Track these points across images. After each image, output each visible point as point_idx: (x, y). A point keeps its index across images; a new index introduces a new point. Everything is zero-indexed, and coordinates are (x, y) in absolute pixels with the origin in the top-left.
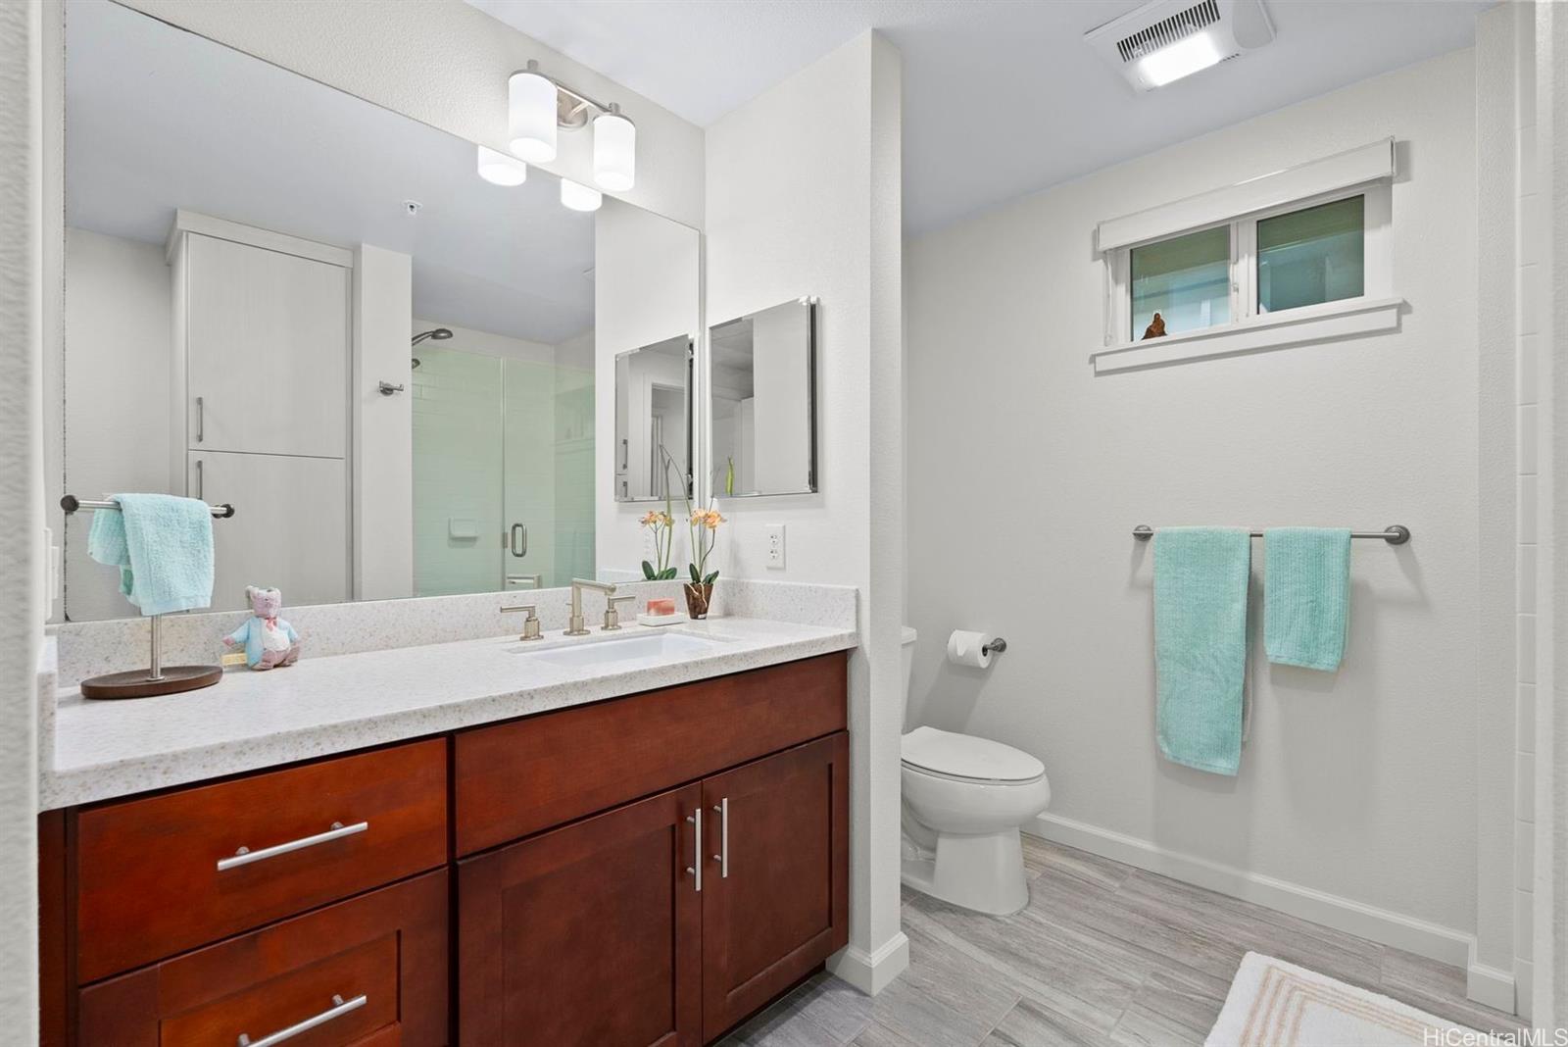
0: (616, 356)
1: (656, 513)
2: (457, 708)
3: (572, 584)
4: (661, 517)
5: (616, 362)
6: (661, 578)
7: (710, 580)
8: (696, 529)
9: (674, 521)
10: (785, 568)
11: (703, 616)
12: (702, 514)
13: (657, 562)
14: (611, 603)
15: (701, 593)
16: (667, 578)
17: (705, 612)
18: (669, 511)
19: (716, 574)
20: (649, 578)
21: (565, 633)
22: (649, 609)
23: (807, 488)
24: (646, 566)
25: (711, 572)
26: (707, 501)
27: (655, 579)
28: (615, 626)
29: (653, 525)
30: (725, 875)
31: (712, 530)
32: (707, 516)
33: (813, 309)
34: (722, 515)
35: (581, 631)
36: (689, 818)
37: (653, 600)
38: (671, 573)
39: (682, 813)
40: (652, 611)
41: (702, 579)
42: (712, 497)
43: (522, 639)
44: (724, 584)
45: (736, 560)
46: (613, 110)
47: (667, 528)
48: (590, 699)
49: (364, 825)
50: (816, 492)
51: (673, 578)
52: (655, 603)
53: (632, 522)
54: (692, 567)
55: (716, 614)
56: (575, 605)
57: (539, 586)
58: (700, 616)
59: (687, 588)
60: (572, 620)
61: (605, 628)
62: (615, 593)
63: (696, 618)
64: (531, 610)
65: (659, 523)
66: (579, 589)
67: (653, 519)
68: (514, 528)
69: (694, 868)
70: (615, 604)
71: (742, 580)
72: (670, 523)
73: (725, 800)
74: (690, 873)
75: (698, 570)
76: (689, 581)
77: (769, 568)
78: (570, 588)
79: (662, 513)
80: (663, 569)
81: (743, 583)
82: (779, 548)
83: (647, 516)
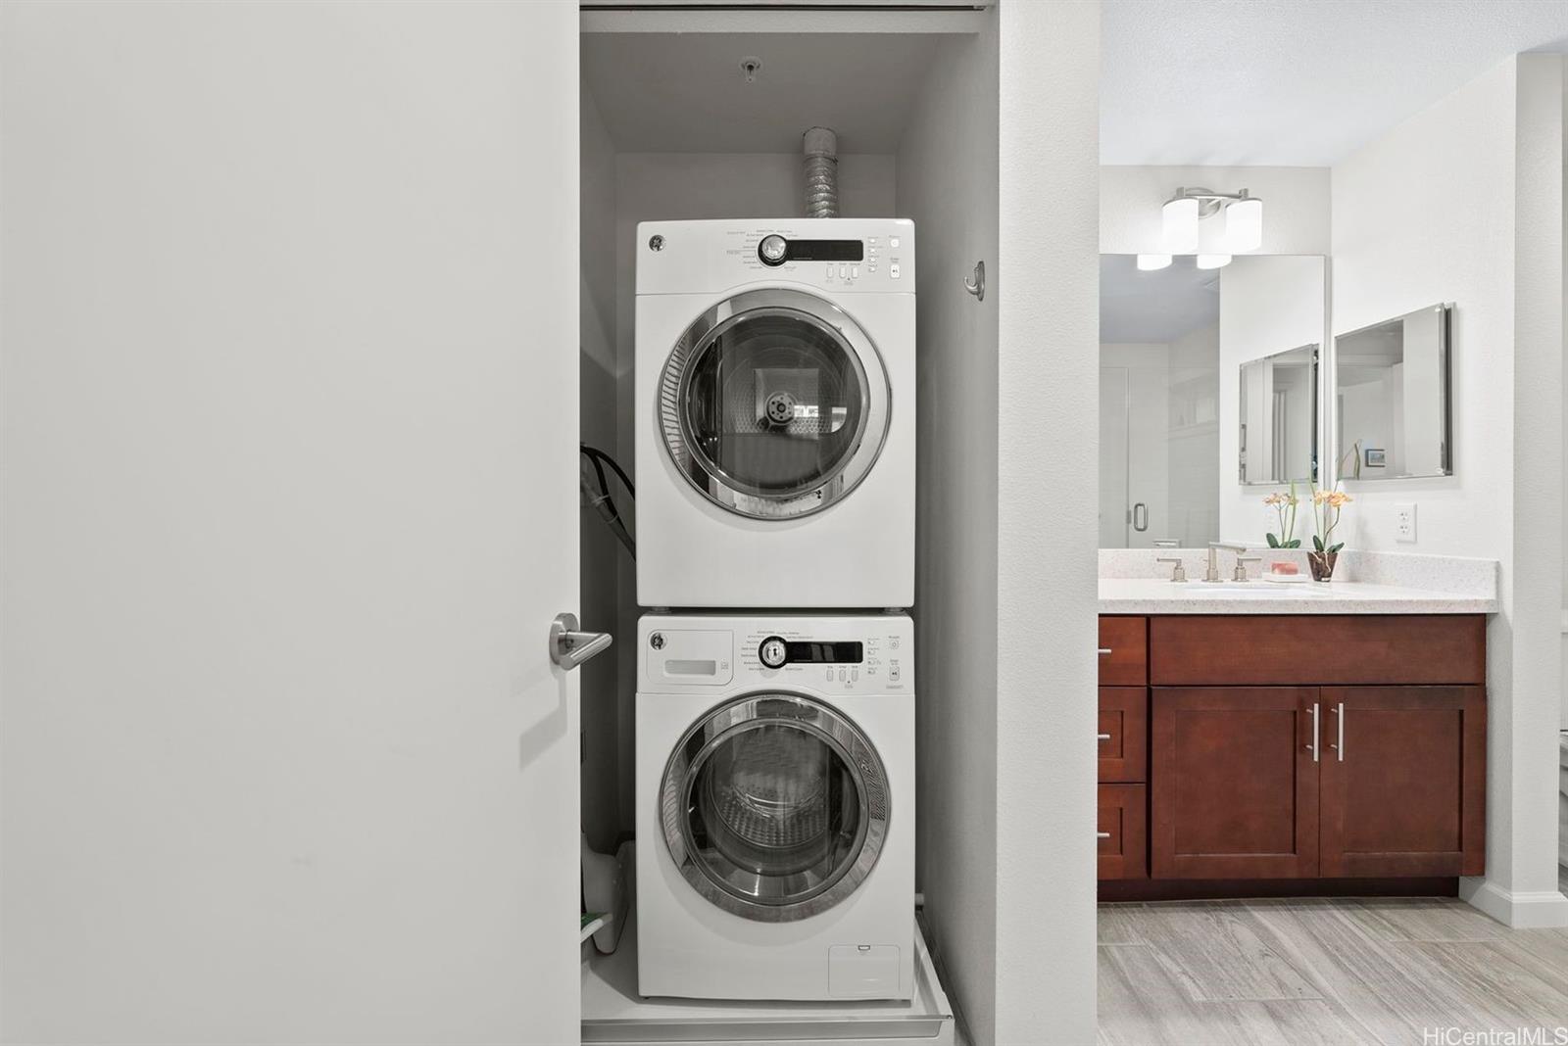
0: (1241, 366)
1: (1280, 494)
2: (1152, 602)
3: (1209, 546)
4: (1286, 497)
5: (1241, 371)
6: (1285, 547)
7: (1334, 551)
8: (1320, 507)
9: (1298, 501)
10: (1415, 542)
11: (1327, 579)
12: (1326, 494)
13: (1281, 534)
14: (1240, 562)
15: (1324, 559)
16: (1291, 547)
17: (1330, 575)
18: (1293, 492)
19: (1341, 546)
20: (1273, 547)
21: (1203, 581)
22: (1273, 569)
23: (1441, 471)
24: (1270, 538)
25: (1336, 543)
26: (1331, 481)
27: (1279, 547)
28: (1243, 579)
29: (1277, 504)
30: (1341, 759)
31: (1336, 509)
32: (1331, 497)
33: (1448, 314)
34: (1347, 496)
35: (1215, 579)
36: (1308, 710)
37: (1277, 562)
38: (1296, 544)
39: (1303, 706)
40: (1277, 571)
41: (1326, 550)
42: (1338, 480)
43: (1172, 581)
44: (1350, 555)
45: (1362, 533)
46: (1242, 196)
47: (1291, 507)
48: (1231, 612)
49: (1109, 651)
50: (1451, 474)
51: (1297, 547)
52: (1279, 565)
53: (1256, 503)
54: (1316, 539)
55: (1342, 579)
56: (1211, 562)
57: (1180, 547)
58: (1323, 579)
59: (1311, 556)
60: (1208, 572)
61: (1236, 579)
62: (1245, 553)
63: (1320, 580)
64: (1179, 562)
65: (1282, 503)
66: (1214, 549)
67: (1277, 499)
68: (1136, 507)
69: (1313, 745)
70: (1244, 563)
71: (1369, 552)
72: (1294, 503)
73: (1341, 705)
74: (1309, 749)
75: (1322, 541)
76: (1313, 549)
77: (1399, 542)
78: (1207, 550)
79: (1287, 495)
80: (1286, 540)
81: (1370, 554)
82: (1410, 523)
83: (1271, 497)
